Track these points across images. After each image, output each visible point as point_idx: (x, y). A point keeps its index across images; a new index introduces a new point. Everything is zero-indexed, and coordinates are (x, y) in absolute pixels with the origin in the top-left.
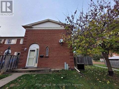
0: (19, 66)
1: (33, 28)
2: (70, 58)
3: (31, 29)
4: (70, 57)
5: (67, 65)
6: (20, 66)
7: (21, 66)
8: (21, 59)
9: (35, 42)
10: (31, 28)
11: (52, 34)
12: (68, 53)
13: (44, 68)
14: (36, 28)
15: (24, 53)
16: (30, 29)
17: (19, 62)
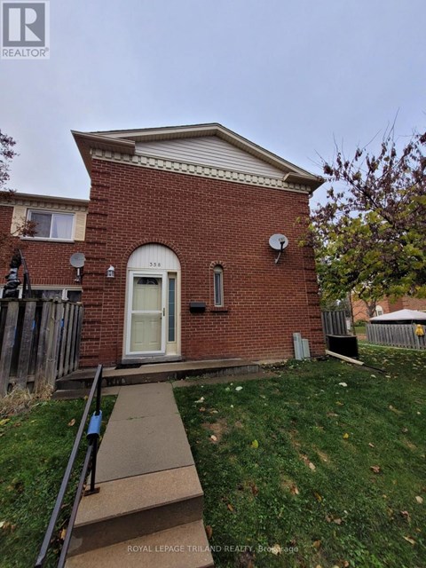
0: (86, 357)
1: (135, 159)
2: (311, 317)
3: (125, 160)
4: (310, 312)
5: (305, 342)
6: (90, 357)
7: (96, 357)
8: (93, 322)
9: (154, 239)
10: (122, 154)
11: (235, 204)
12: (302, 296)
13: (213, 358)
14: (152, 162)
15: (101, 289)
16: (116, 159)
17: (83, 340)
